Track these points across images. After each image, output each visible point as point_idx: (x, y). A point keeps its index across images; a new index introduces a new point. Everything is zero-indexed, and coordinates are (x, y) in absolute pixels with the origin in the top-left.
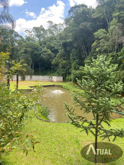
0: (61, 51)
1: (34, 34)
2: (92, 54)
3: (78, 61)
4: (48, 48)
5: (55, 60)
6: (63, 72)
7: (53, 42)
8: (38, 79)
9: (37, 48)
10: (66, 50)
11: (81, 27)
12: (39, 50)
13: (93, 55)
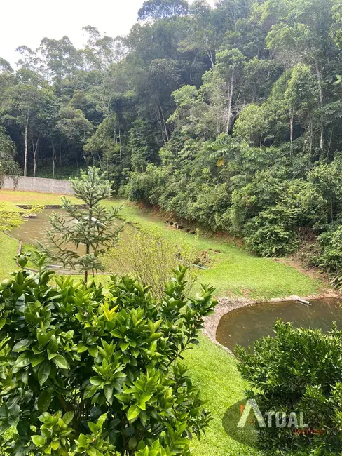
0: (109, 120)
1: (45, 59)
2: (177, 137)
3: (148, 150)
4: (77, 107)
5: (91, 140)
6: (111, 175)
7: (93, 91)
8: (45, 187)
9: (47, 102)
10: (120, 119)
11: (152, 68)
12: (51, 109)
13: (179, 140)
